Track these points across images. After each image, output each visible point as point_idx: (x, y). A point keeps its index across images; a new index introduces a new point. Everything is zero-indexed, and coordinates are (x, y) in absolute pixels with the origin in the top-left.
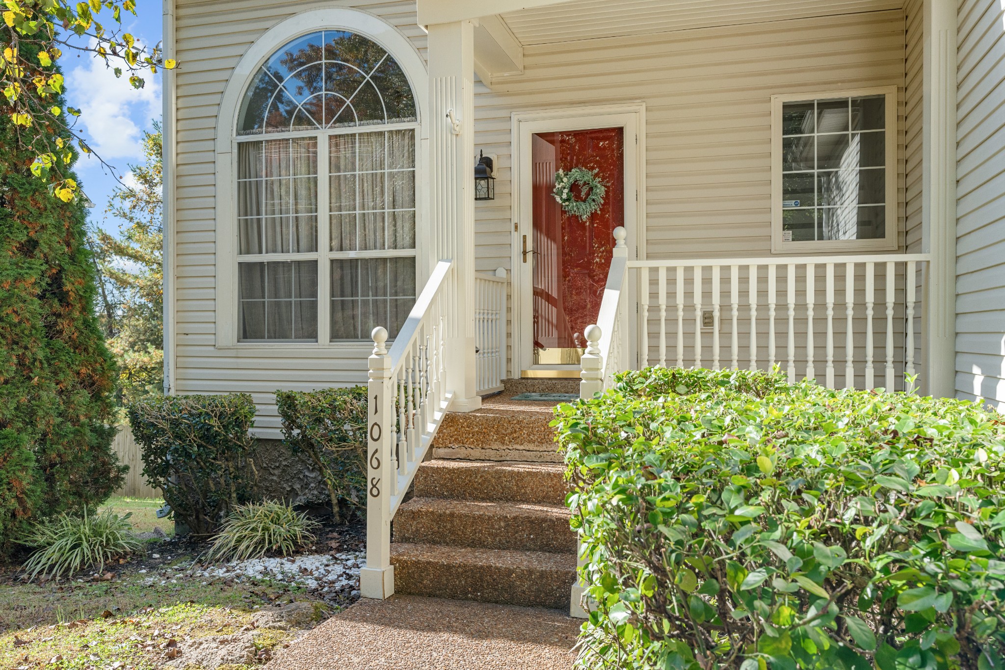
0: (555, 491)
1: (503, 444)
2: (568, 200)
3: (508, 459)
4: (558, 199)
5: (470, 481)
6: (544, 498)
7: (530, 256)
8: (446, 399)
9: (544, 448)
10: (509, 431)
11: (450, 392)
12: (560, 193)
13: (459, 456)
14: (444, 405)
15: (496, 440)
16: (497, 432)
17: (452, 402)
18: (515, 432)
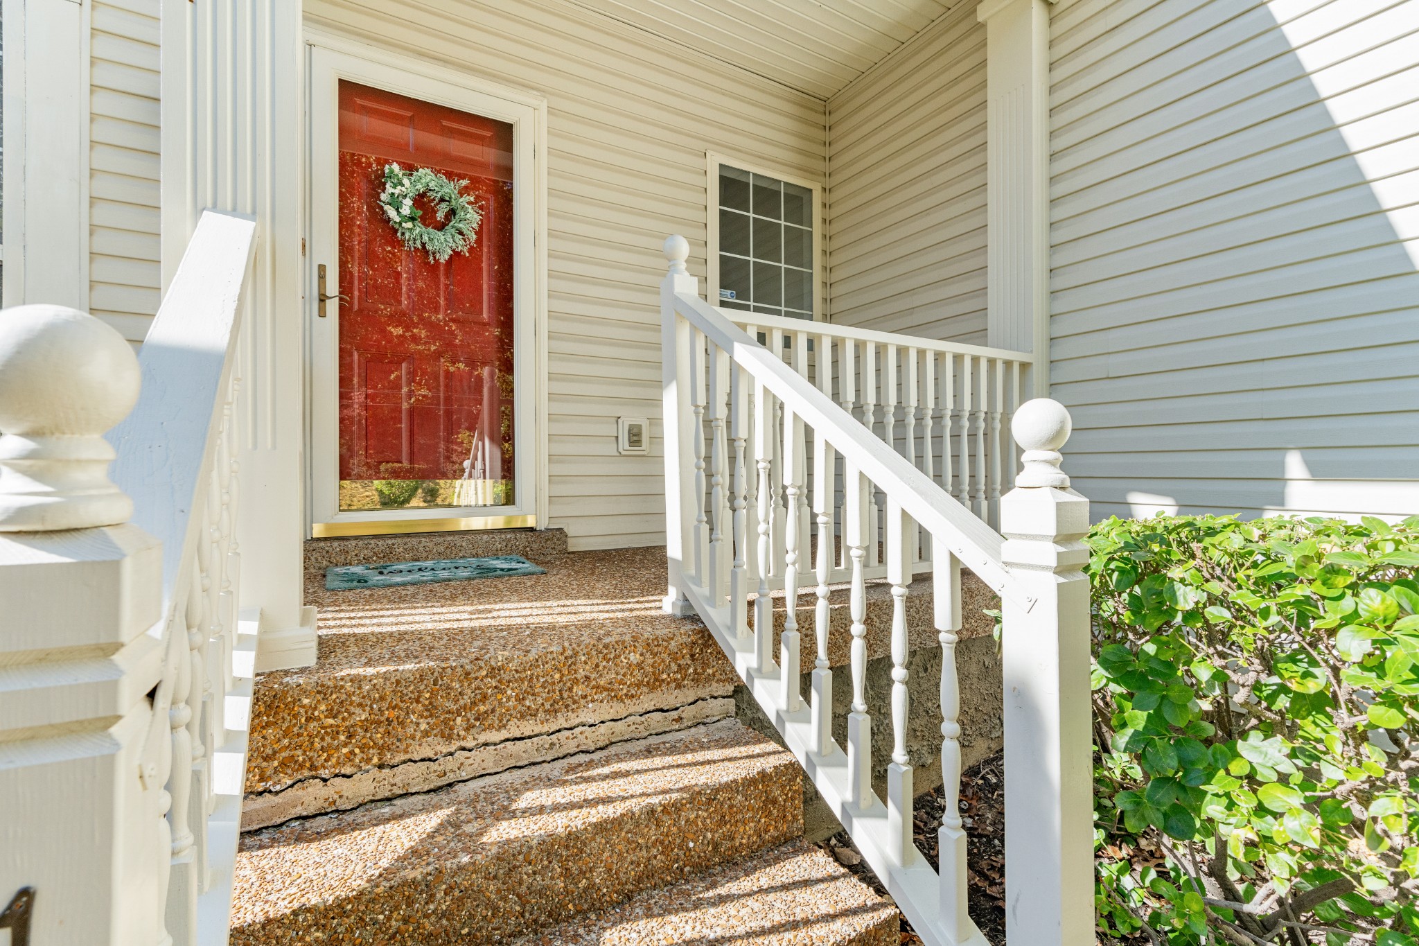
0: (667, 849)
1: (449, 738)
2: (412, 219)
3: (464, 775)
4: (392, 213)
5: (406, 921)
6: (639, 880)
7: (333, 307)
8: (243, 641)
9: (561, 722)
10: (466, 700)
11: (248, 617)
12: (396, 203)
13: (299, 811)
14: (244, 665)
15: (426, 734)
16: (431, 710)
17: (263, 646)
18: (485, 697)
